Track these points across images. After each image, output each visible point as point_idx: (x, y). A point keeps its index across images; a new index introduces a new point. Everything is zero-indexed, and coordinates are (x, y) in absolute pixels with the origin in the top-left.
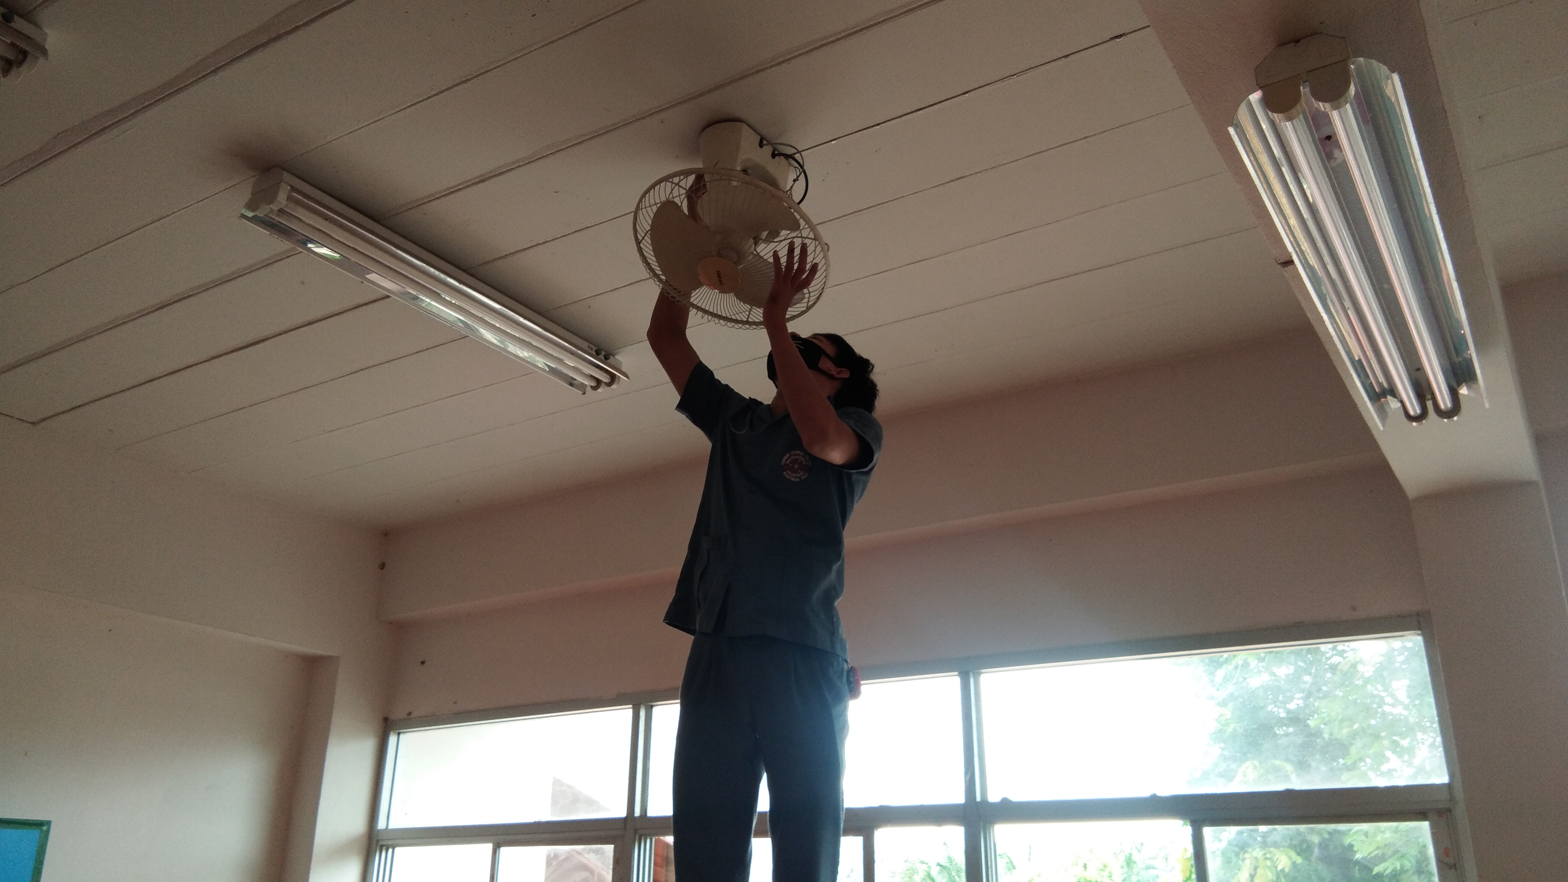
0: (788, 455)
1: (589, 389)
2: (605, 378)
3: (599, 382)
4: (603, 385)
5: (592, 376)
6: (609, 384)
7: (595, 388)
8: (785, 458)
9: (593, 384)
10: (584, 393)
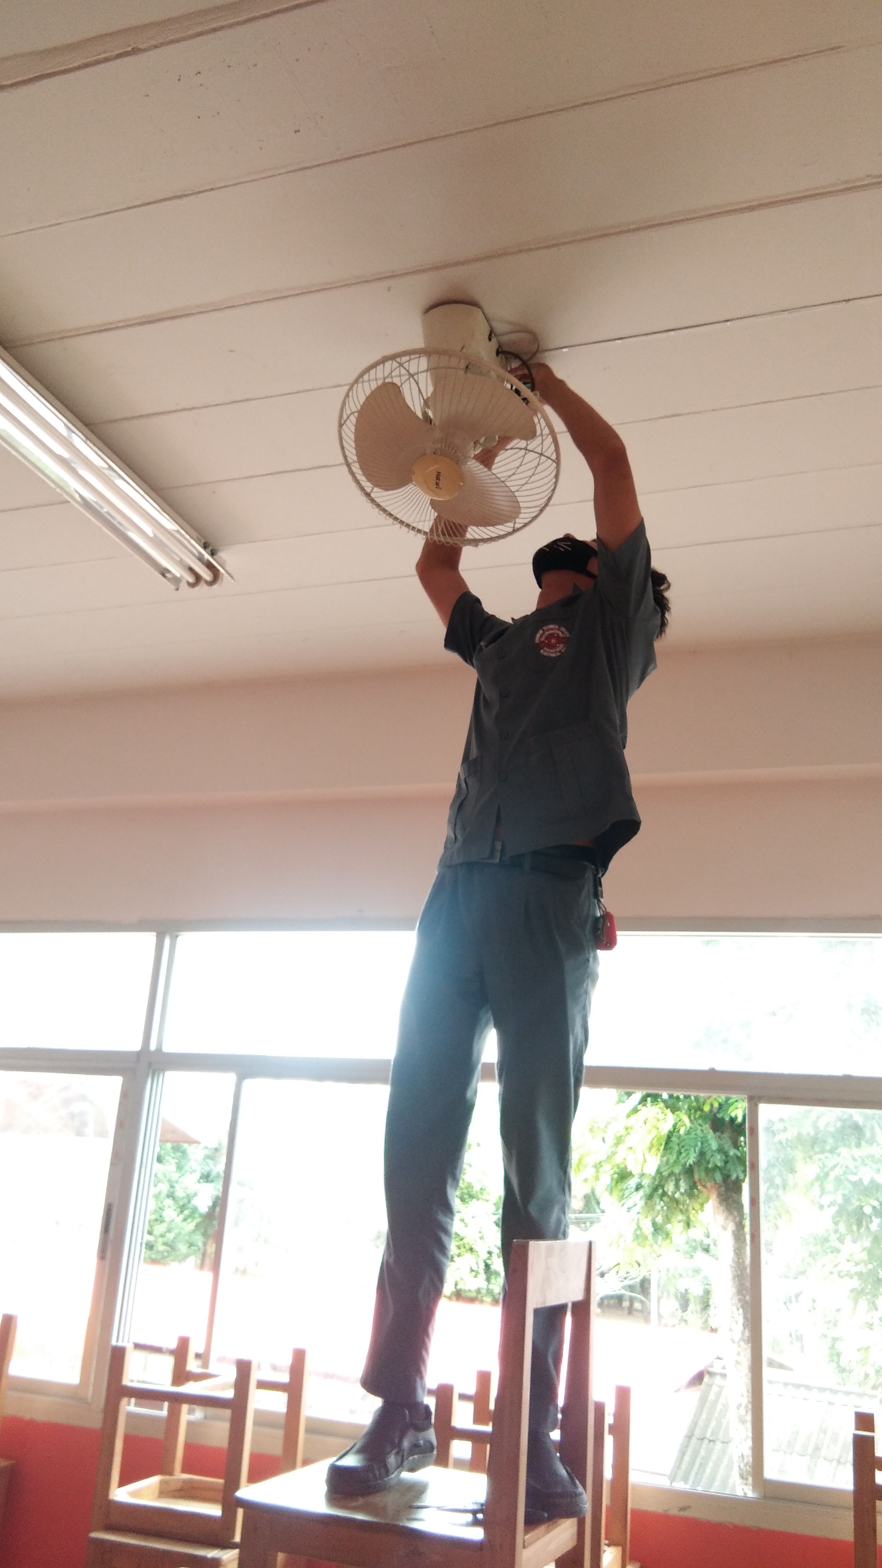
0: (541, 632)
1: (183, 586)
2: (206, 575)
3: (198, 578)
4: (202, 583)
5: (191, 570)
6: (211, 584)
7: (192, 585)
8: (538, 635)
9: (191, 580)
10: (177, 589)
